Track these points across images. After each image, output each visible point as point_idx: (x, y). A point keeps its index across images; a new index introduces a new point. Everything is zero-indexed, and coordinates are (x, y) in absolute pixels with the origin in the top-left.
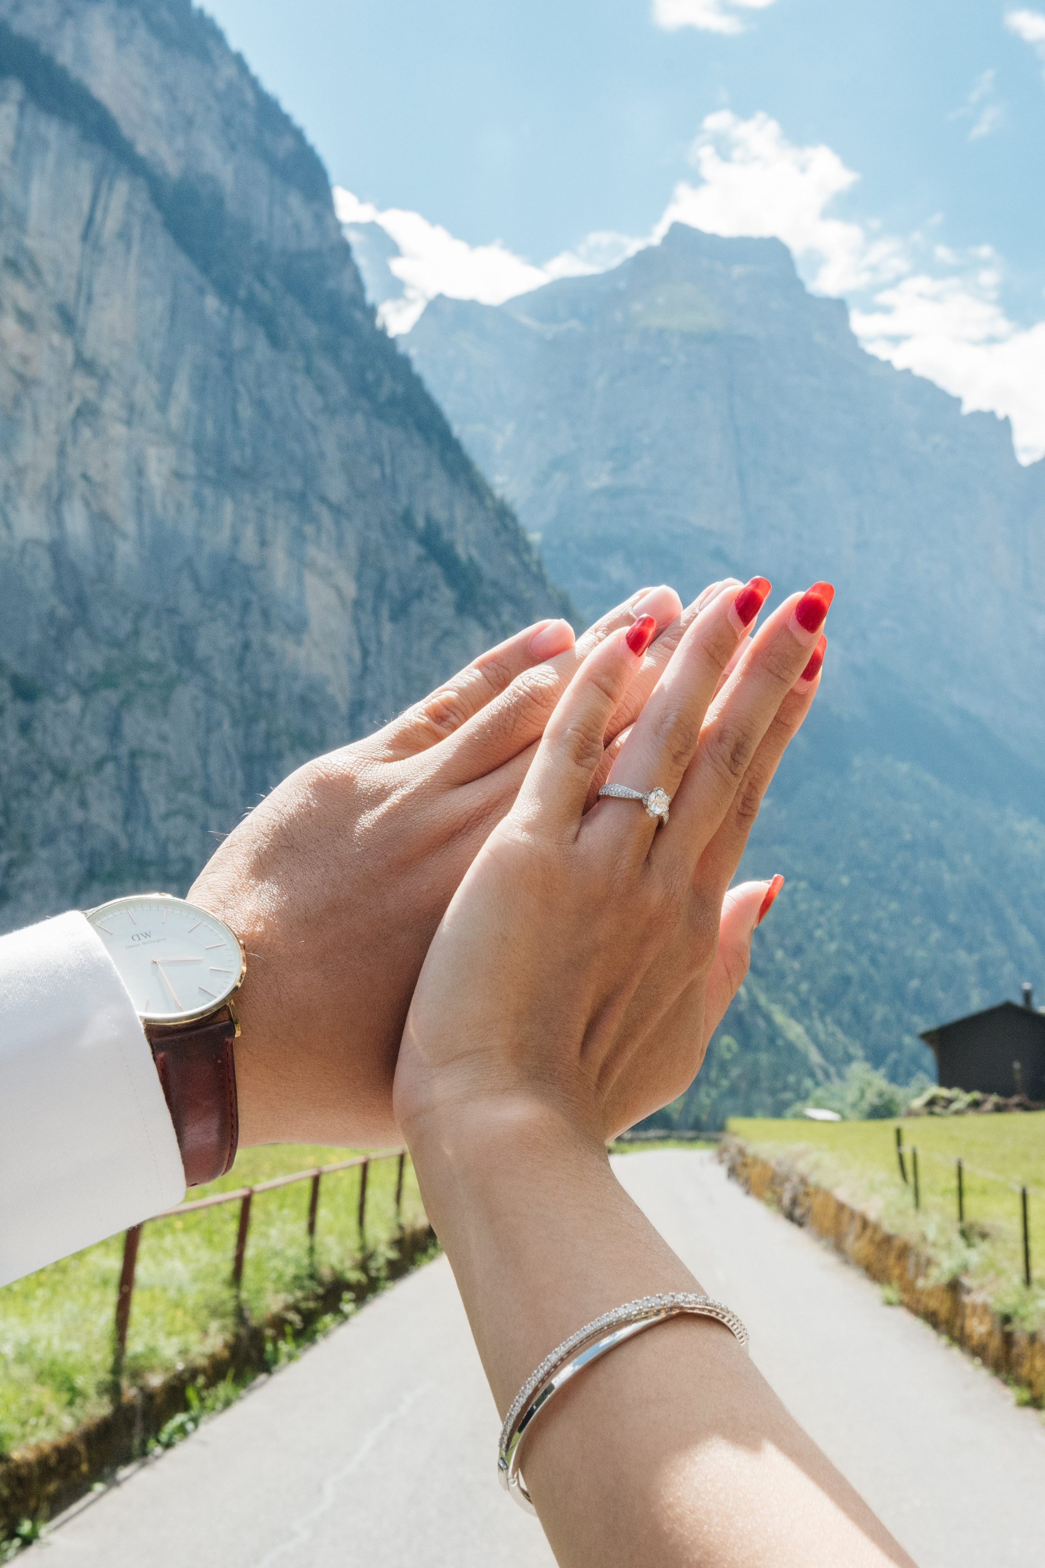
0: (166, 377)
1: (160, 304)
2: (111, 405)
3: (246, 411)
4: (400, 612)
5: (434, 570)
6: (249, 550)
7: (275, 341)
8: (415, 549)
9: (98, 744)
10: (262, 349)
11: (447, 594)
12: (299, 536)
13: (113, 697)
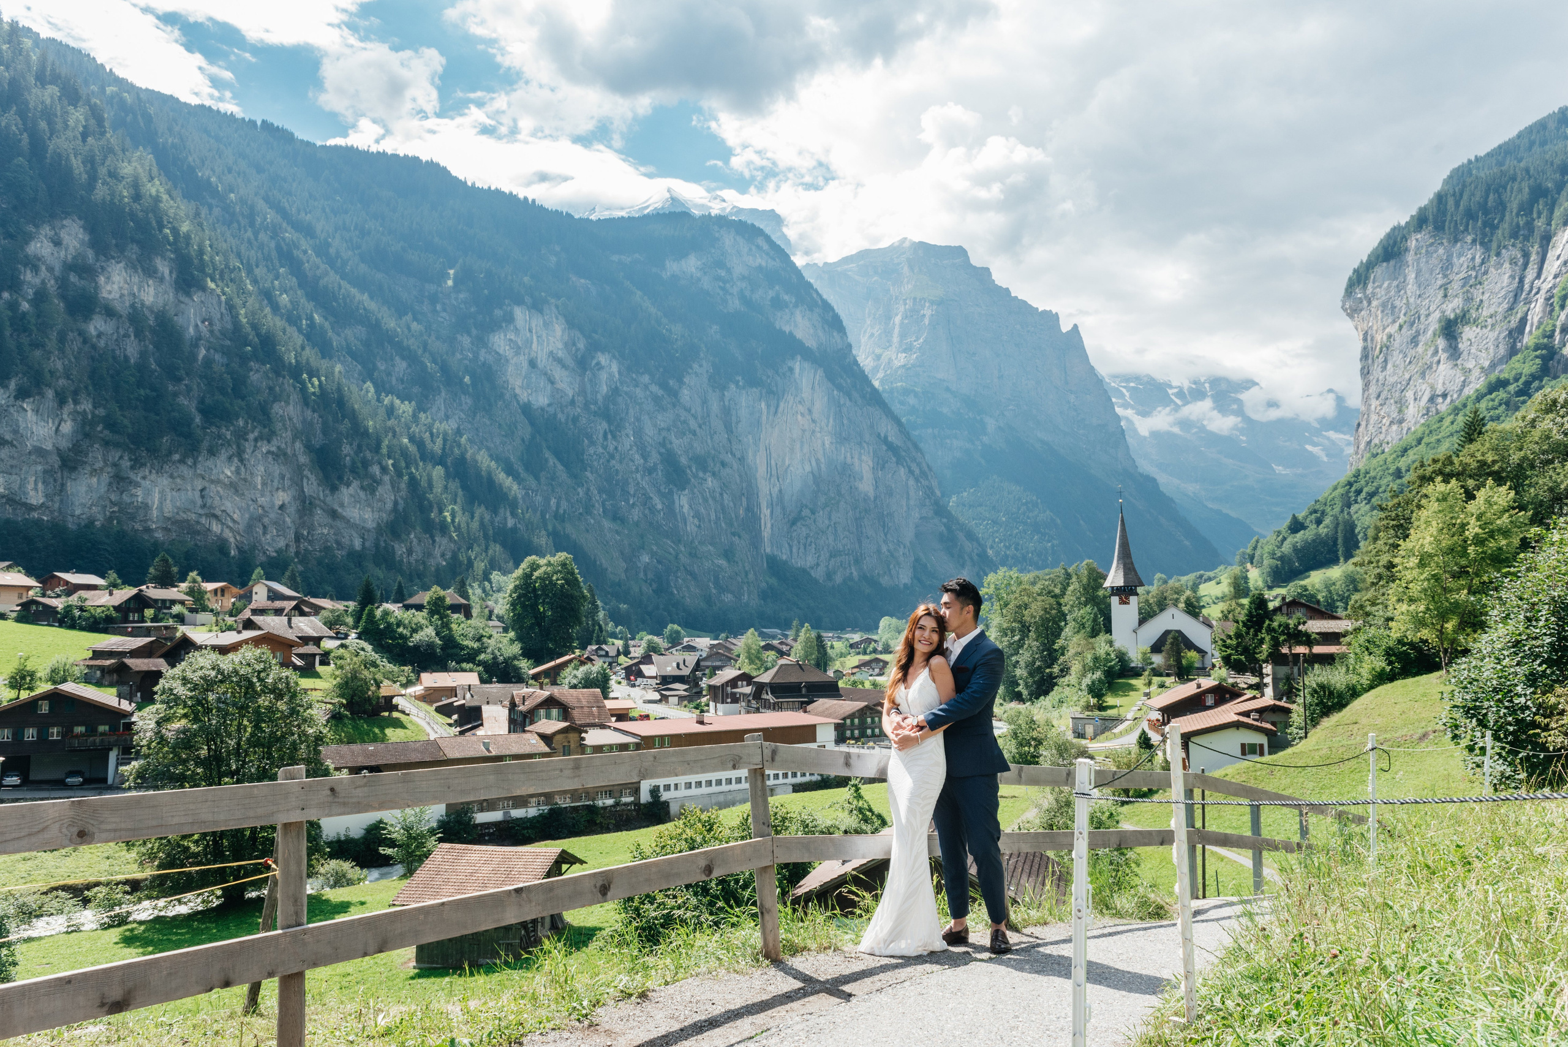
0: (828, 418)
1: (826, 398)
2: (818, 429)
3: (845, 422)
4: (883, 468)
5: (890, 453)
6: (849, 460)
7: (850, 400)
8: (884, 447)
9: (827, 522)
10: (848, 403)
11: (894, 459)
12: (860, 454)
13: (828, 509)
